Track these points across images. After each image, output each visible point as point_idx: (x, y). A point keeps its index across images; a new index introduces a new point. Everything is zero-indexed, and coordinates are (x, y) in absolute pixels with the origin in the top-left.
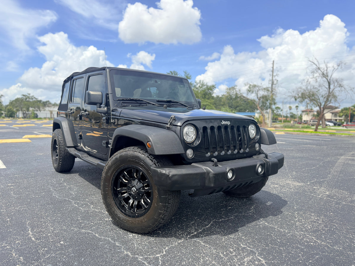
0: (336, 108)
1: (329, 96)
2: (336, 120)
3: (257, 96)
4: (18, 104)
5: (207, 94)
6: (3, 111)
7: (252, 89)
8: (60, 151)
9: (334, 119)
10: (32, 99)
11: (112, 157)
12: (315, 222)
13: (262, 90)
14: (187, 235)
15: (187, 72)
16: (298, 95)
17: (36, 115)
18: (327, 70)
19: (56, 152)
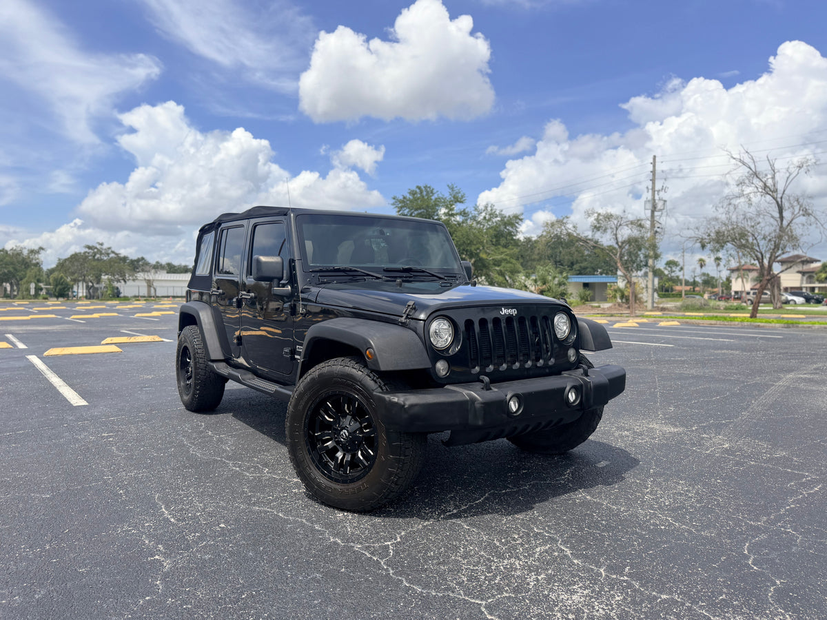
0: (812, 261)
1: (780, 237)
2: (813, 289)
3: (617, 239)
4: (76, 268)
5: (502, 236)
6: (43, 282)
7: (603, 224)
8: (196, 368)
9: (806, 288)
10: (108, 254)
11: (305, 376)
12: (681, 495)
13: (627, 225)
14: (439, 515)
15: (455, 186)
16: (709, 235)
17: (116, 291)
18: (773, 178)
19: (187, 372)
